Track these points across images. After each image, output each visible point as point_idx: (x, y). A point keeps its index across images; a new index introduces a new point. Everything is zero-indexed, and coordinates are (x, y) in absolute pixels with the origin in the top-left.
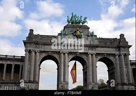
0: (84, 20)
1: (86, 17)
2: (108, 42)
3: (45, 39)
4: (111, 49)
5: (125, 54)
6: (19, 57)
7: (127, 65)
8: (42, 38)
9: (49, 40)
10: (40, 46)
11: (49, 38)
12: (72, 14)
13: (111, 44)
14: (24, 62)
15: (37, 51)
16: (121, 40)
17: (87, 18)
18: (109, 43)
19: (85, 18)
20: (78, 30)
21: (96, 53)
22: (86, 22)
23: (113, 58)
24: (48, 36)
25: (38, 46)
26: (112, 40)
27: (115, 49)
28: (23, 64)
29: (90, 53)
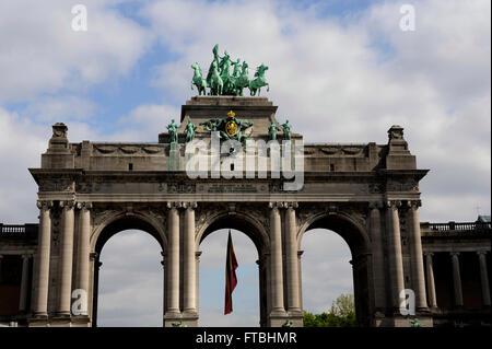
0: (257, 74)
1: (265, 65)
2: (344, 161)
3: (109, 160)
4: (355, 185)
5: (405, 202)
6: (18, 226)
7: (408, 241)
8: (99, 154)
9: (127, 162)
10: (94, 184)
11: (127, 155)
12: (215, 52)
13: (353, 166)
14: (37, 244)
15: (83, 204)
16: (392, 148)
17: (267, 68)
18: (347, 162)
19: (261, 70)
20: (230, 119)
21: (299, 203)
22: (264, 84)
23: (360, 216)
24: (120, 147)
25: (84, 186)
26: (357, 153)
27: (367, 185)
28: (32, 251)
29: (275, 204)
